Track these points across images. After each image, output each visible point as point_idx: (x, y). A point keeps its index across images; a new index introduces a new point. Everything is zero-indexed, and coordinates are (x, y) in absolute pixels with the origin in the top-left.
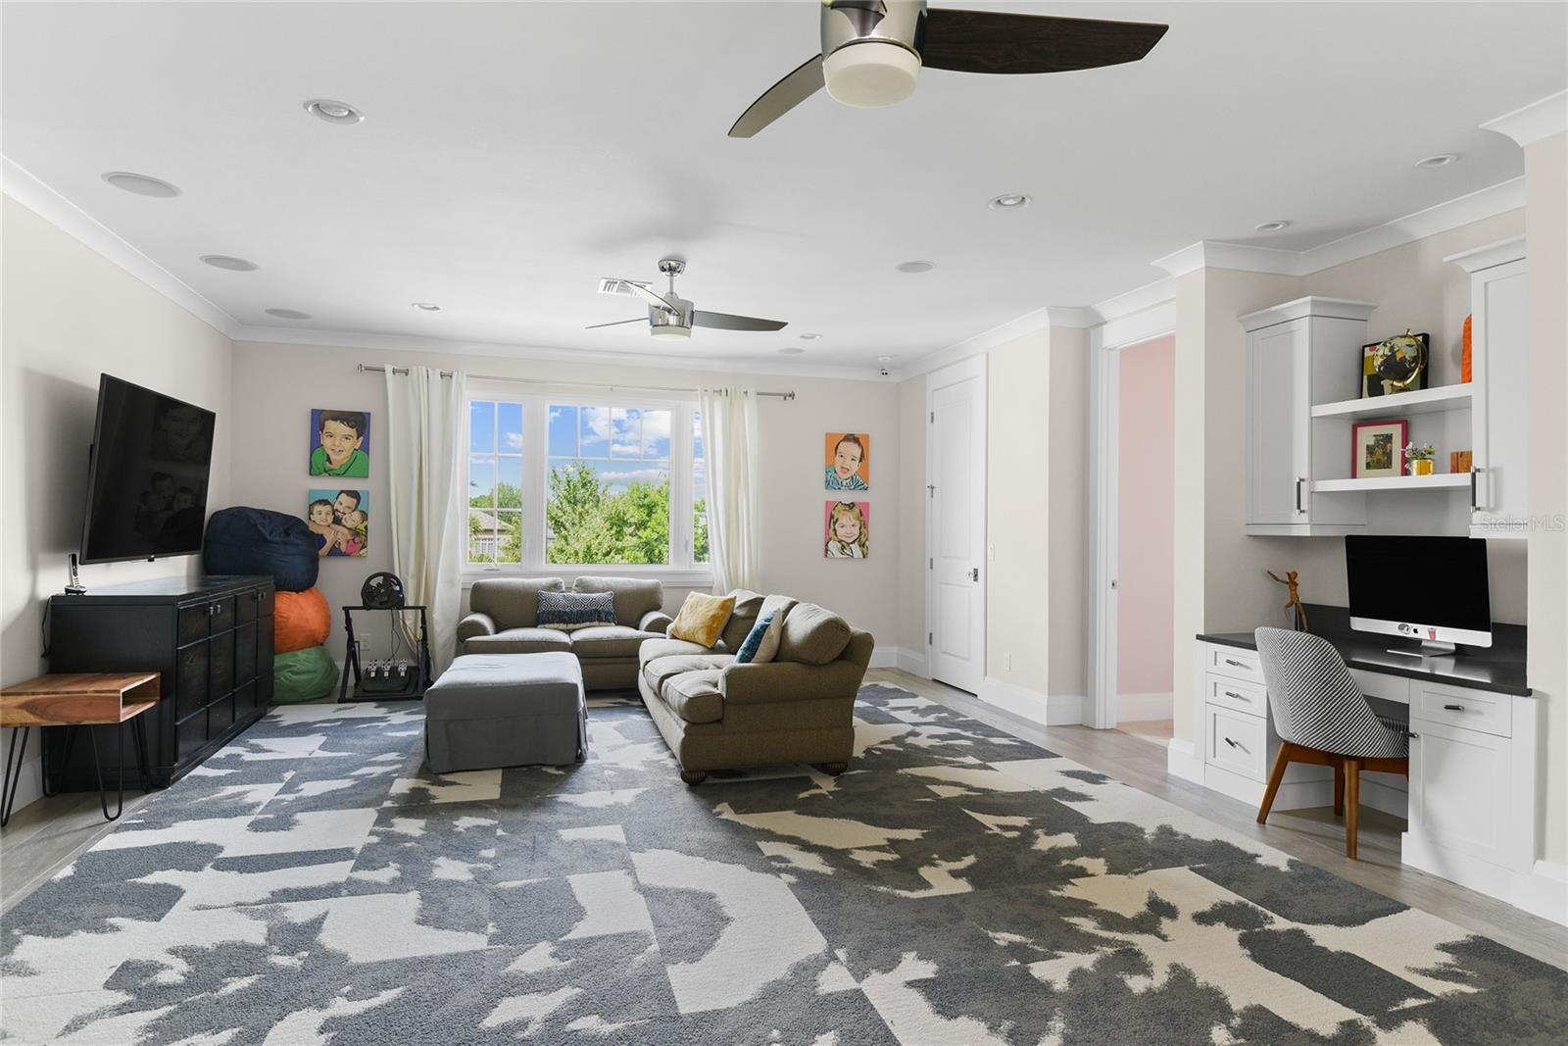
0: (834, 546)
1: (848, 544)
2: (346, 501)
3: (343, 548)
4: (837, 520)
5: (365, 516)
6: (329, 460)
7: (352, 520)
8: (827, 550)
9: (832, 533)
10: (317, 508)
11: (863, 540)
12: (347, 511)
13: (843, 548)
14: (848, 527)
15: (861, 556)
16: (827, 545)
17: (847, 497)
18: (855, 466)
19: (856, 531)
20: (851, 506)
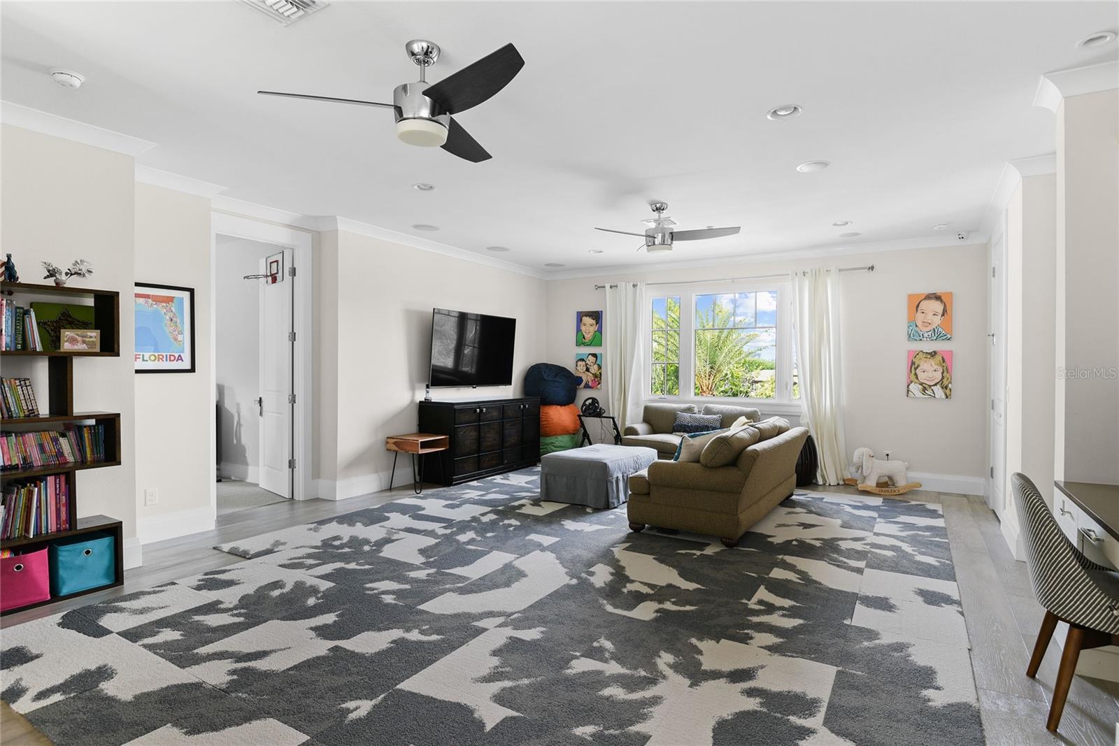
0: (915, 388)
1: (930, 386)
2: (591, 359)
3: (590, 384)
4: (918, 366)
5: (600, 367)
6: (584, 338)
7: (594, 369)
8: (908, 391)
9: (913, 377)
10: (580, 363)
11: (945, 382)
12: (592, 364)
13: (924, 389)
14: (930, 371)
15: (944, 397)
16: (908, 386)
17: (928, 347)
18: (937, 320)
19: (938, 376)
20: (933, 354)
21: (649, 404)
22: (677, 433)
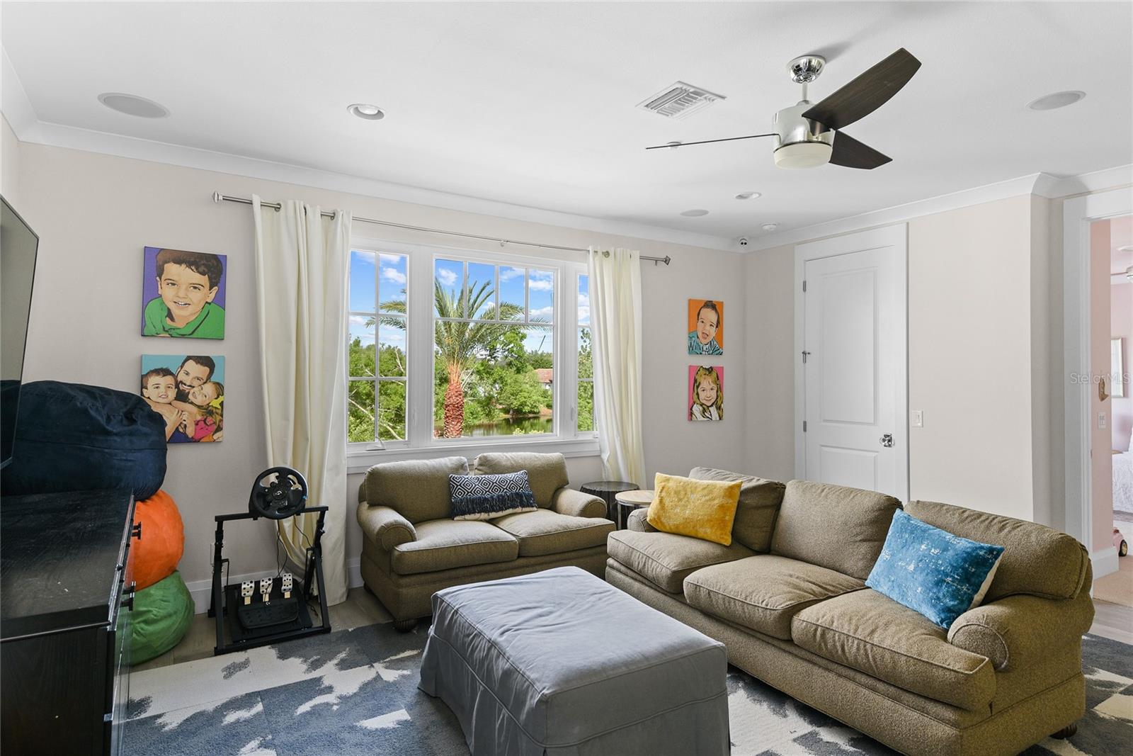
0: (697, 409)
1: (708, 407)
2: (194, 369)
3: (190, 432)
4: (700, 384)
5: (220, 389)
6: (170, 315)
7: (203, 395)
8: (691, 414)
9: (695, 396)
10: (153, 380)
11: (719, 403)
12: (196, 383)
13: (704, 411)
14: (708, 390)
15: (718, 419)
16: (691, 409)
17: (707, 361)
18: (712, 332)
19: (714, 394)
20: (710, 370)
21: (380, 466)
22: (467, 517)
